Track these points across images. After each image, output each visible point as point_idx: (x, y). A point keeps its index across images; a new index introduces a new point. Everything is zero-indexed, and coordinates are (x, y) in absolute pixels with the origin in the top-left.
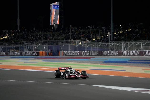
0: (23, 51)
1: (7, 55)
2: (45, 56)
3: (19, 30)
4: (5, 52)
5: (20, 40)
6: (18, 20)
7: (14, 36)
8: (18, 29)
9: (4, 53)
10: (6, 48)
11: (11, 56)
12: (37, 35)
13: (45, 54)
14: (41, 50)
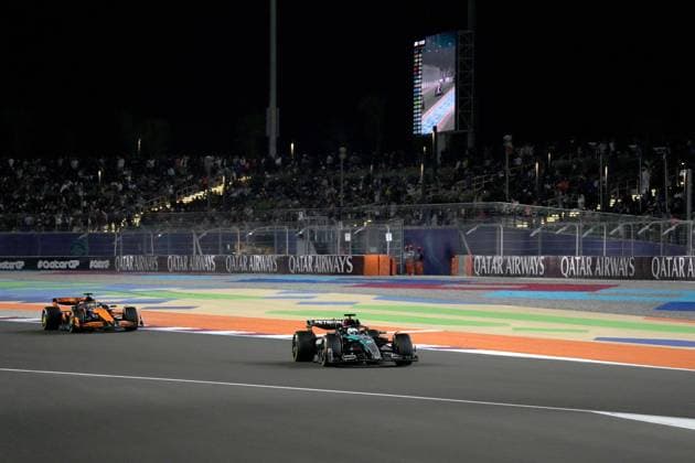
0: (293, 252)
1: (221, 268)
2: (391, 274)
3: (277, 158)
4: (213, 256)
5: (280, 204)
6: (273, 113)
7: (251, 184)
8: (273, 150)
9: (210, 258)
10: (216, 237)
11: (240, 272)
12: (355, 182)
13: (388, 268)
14: (374, 250)
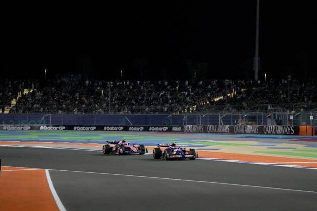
0: (266, 123)
1: (232, 131)
2: (312, 135)
3: (258, 80)
4: (228, 126)
5: (260, 102)
6: (257, 59)
7: (246, 92)
8: (256, 77)
9: (227, 127)
10: (229, 117)
11: (241, 133)
12: (295, 92)
13: (311, 132)
14: (304, 123)
